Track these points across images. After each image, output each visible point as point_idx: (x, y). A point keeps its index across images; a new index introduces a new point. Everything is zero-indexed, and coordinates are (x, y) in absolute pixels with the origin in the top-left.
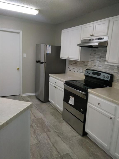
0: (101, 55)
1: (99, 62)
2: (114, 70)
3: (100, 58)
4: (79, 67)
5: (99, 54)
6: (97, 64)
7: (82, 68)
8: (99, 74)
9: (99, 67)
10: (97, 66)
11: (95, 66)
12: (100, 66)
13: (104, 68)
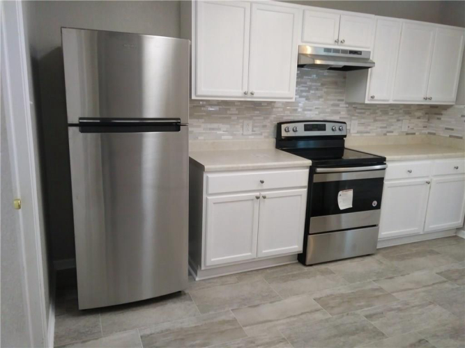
0: (309, 83)
1: (306, 100)
2: (340, 113)
3: (308, 91)
4: (241, 121)
5: (306, 83)
6: (300, 105)
7: (251, 122)
8: (323, 128)
9: (306, 112)
10: (299, 110)
11: (296, 110)
12: (310, 110)
13: (320, 113)
